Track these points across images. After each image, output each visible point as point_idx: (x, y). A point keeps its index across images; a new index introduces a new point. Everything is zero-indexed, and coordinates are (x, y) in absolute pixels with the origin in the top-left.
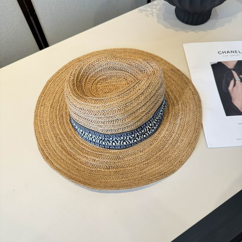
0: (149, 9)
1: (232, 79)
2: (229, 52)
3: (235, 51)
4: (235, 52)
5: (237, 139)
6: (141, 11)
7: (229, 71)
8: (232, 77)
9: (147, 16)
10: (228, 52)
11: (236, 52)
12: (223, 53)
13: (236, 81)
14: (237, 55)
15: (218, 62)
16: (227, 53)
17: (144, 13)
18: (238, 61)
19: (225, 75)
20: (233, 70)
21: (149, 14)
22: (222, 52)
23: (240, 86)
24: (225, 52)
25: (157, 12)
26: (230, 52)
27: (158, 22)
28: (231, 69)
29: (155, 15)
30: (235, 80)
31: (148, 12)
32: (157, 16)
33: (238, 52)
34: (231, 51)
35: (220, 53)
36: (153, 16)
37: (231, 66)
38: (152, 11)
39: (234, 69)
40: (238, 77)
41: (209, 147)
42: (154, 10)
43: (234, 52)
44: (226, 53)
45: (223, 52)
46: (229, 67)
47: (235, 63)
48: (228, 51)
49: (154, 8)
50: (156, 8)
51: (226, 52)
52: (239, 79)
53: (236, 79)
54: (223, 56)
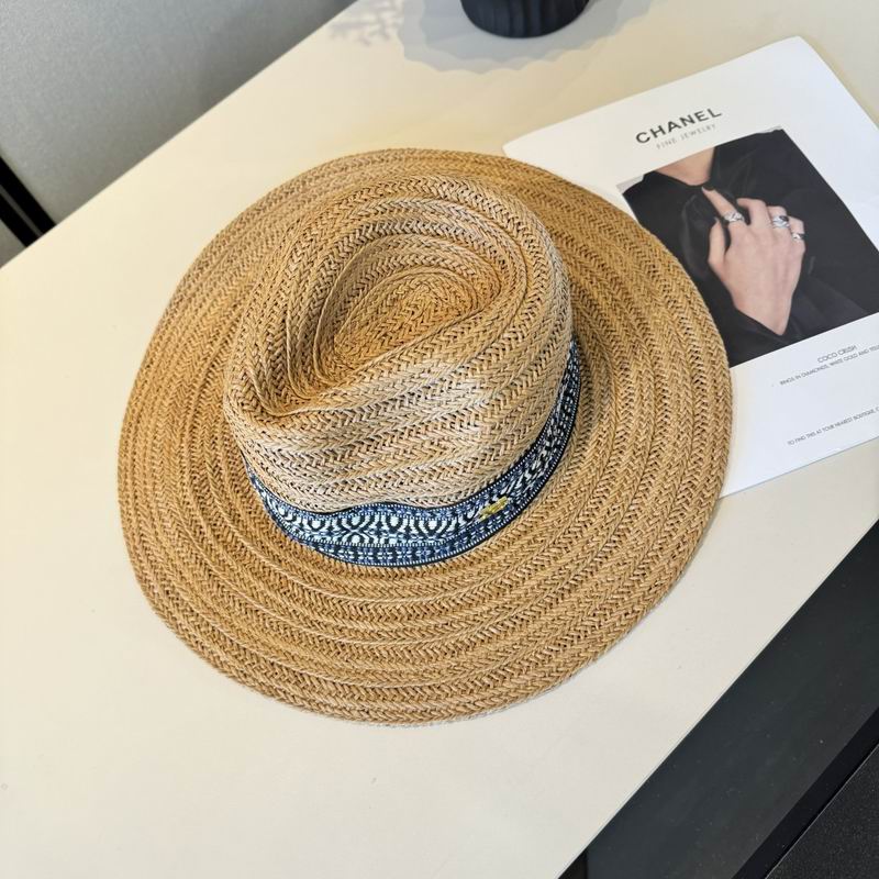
0: (369, 17)
1: (713, 223)
2: (676, 126)
3: (696, 114)
4: (695, 118)
6: (343, 29)
7: (694, 197)
8: (713, 215)
9: (367, 43)
10: (671, 126)
11: (699, 118)
12: (655, 134)
13: (731, 227)
14: (708, 128)
15: (646, 176)
16: (670, 129)
17: (353, 34)
18: (717, 148)
19: (684, 215)
21: (372, 34)
22: (650, 134)
23: (748, 239)
24: (661, 129)
25: (400, 21)
26: (680, 123)
27: (407, 55)
28: (700, 186)
29: (393, 32)
30: (725, 224)
31: (369, 29)
33: (707, 115)
34: (683, 120)
35: (642, 138)
36: (386, 37)
37: (695, 176)
38: (381, 21)
39: (709, 185)
40: (731, 207)
42: (387, 16)
43: (692, 121)
44: (664, 133)
45: (652, 130)
46: (690, 181)
47: (708, 158)
48: (670, 123)
49: (384, 9)
50: (392, 8)
51: (666, 128)
52: (739, 216)
53: (729, 218)
54: (658, 146)
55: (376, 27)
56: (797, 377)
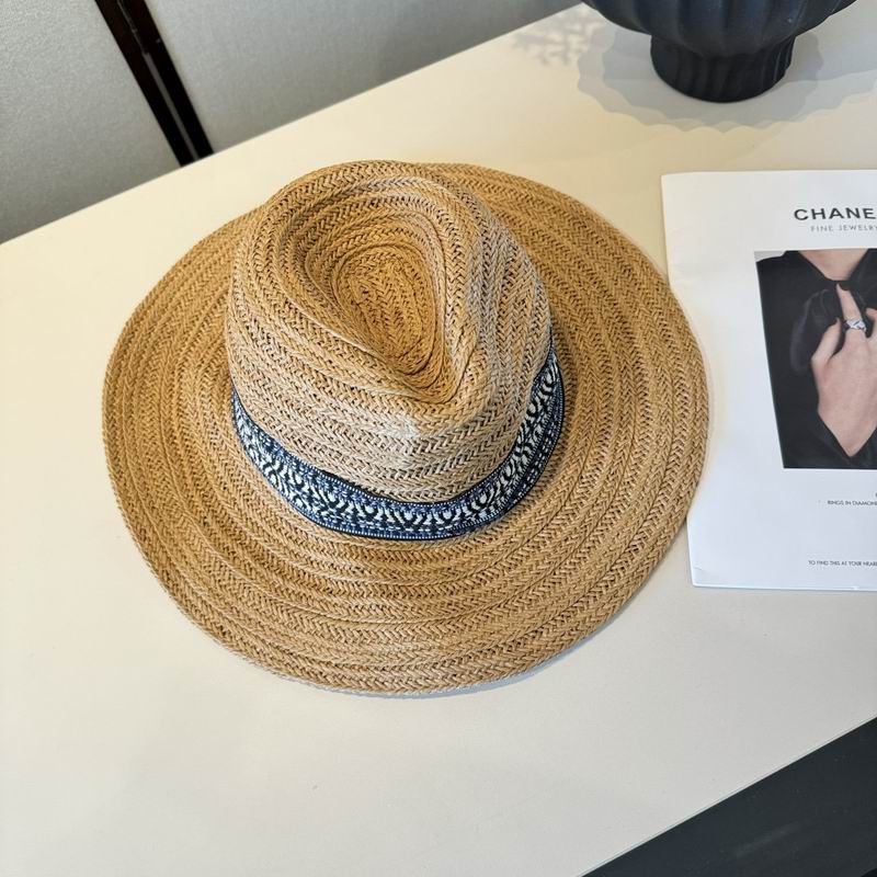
0: (556, 36)
1: (834, 323)
2: (839, 214)
3: (865, 210)
4: (862, 214)
5: (810, 562)
6: (526, 42)
7: (825, 290)
8: (836, 314)
9: (545, 62)
10: (835, 213)
11: (866, 214)
12: (814, 215)
13: (849, 334)
15: (787, 253)
16: (831, 216)
17: (535, 49)
18: (870, 250)
19: (808, 303)
20: (843, 288)
21: (554, 54)
22: (809, 214)
23: (861, 351)
24: (823, 213)
25: (585, 48)
26: (844, 213)
27: (581, 86)
28: (836, 282)
29: (574, 58)
30: (845, 328)
31: (551, 48)
32: (579, 62)
34: (848, 211)
35: (801, 215)
36: (566, 60)
37: (835, 271)
38: (566, 44)
39: (845, 285)
40: (858, 313)
41: (695, 584)
42: (574, 40)
43: (858, 216)
44: (824, 217)
45: (813, 211)
46: (828, 274)
47: (856, 257)
48: (835, 210)
49: (573, 32)
50: (582, 33)
51: (828, 214)
52: (862, 325)
53: (851, 324)
54: (813, 229)
55: (559, 49)
56: (847, 503)
